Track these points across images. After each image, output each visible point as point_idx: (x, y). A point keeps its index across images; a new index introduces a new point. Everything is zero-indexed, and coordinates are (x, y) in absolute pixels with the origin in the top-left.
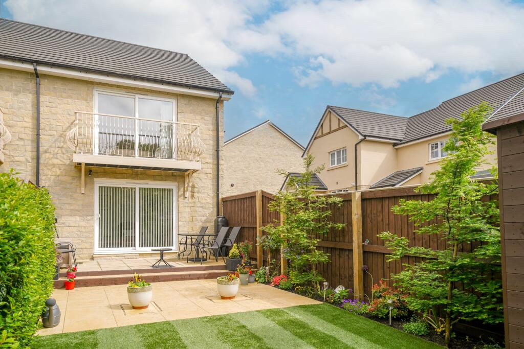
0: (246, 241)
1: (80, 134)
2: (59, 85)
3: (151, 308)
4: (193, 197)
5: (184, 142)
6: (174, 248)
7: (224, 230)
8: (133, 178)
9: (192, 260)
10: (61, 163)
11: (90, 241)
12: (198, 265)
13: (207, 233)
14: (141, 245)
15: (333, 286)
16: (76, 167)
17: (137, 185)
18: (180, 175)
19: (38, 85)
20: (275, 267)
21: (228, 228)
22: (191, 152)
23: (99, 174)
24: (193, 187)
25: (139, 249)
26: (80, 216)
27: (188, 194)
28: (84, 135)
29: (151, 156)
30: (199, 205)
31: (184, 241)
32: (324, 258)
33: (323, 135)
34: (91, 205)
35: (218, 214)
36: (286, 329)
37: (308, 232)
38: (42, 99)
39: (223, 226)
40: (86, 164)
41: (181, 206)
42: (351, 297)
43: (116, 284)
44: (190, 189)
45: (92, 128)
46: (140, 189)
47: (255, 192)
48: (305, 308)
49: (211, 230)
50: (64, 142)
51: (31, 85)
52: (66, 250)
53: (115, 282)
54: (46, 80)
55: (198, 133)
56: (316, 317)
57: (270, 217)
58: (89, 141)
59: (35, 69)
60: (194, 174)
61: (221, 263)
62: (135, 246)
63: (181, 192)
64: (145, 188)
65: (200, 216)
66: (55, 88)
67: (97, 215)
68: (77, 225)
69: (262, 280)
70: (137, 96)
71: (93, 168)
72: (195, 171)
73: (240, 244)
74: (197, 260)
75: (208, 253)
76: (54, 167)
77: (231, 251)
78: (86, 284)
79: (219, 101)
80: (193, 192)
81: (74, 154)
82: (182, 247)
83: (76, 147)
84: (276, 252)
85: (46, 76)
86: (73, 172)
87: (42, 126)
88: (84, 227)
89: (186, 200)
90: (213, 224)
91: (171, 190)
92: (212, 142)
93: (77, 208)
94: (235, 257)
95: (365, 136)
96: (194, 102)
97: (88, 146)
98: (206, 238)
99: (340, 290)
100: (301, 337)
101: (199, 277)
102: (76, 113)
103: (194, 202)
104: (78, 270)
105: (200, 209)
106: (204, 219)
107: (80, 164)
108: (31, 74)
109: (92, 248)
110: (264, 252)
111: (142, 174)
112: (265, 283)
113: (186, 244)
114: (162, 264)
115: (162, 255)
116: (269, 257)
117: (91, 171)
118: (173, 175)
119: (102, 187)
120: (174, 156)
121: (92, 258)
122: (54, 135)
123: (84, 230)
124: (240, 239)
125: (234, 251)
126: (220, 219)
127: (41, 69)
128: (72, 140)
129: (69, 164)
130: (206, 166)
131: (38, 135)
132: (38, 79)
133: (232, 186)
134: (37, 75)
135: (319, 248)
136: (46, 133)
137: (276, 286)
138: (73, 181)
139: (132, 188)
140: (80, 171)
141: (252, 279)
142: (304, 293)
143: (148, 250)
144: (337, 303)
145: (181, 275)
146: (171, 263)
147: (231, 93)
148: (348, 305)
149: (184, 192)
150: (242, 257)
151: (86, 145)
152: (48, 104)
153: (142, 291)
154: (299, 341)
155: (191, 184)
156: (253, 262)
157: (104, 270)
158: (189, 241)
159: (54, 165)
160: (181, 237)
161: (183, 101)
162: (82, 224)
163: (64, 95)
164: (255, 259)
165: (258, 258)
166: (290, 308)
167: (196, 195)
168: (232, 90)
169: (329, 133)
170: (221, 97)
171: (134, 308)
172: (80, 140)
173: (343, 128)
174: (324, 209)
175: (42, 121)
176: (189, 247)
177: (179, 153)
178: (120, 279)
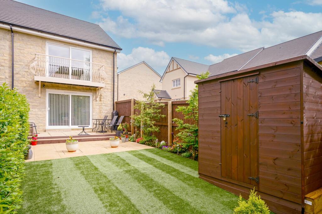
0: (126, 122)
1: (38, 65)
2: (25, 38)
3: (77, 152)
4: (100, 100)
5: (96, 73)
6: (91, 126)
7: (116, 117)
8: (68, 90)
9: (99, 132)
10: (26, 80)
11: (44, 122)
12: (102, 134)
13: (107, 118)
14: (72, 124)
15: (160, 141)
16: (35, 83)
17: (70, 93)
18: (94, 89)
19: (12, 37)
20: (139, 134)
21: (117, 116)
22: (100, 78)
23: (48, 87)
24: (101, 95)
25: (71, 127)
26: (38, 109)
27: (98, 99)
28: (41, 66)
29: (78, 79)
30: (104, 105)
31: (95, 123)
32: (157, 130)
33: (170, 72)
34: (44, 103)
35: (114, 110)
36: (136, 157)
37: (150, 118)
38: (15, 45)
39: (116, 115)
40: (42, 82)
41: (94, 105)
42: (167, 146)
43: (59, 143)
44: (99, 97)
45: (45, 62)
46: (72, 95)
47: (131, 100)
48: (147, 150)
49: (110, 117)
50: (29, 69)
51: (9, 36)
52: (31, 126)
53: (59, 142)
54: (18, 35)
55: (103, 69)
56: (150, 153)
57: (137, 112)
58: (43, 69)
59: (11, 28)
60: (101, 89)
61: (114, 133)
62: (69, 125)
63: (94, 98)
64: (75, 96)
65: (104, 110)
66: (23, 39)
67: (48, 108)
68: (36, 113)
69: (132, 140)
70: (71, 47)
71: (46, 84)
72: (101, 88)
73: (123, 124)
74: (102, 132)
75: (108, 129)
76: (22, 82)
77: (118, 127)
78: (43, 143)
79: (114, 53)
80: (100, 98)
81: (35, 76)
82: (95, 126)
83: (36, 72)
84: (139, 128)
85: (17, 32)
86: (34, 85)
87: (15, 59)
88: (41, 115)
89: (97, 102)
90: (111, 114)
91: (89, 97)
92: (111, 74)
93: (36, 104)
94: (120, 130)
95: (188, 74)
96: (102, 53)
97: (43, 72)
98: (107, 121)
99: (163, 142)
100: (141, 159)
101: (102, 140)
102: (36, 54)
103: (101, 103)
104: (38, 136)
105: (104, 107)
106: (106, 112)
107: (38, 81)
108: (8, 30)
109: (45, 126)
110: (134, 128)
111: (73, 88)
112: (133, 141)
113: (96, 124)
114: (84, 133)
115: (84, 129)
116: (136, 130)
117: (44, 85)
118: (90, 89)
119: (50, 94)
120: (91, 79)
121: (45, 131)
122: (22, 65)
123: (40, 116)
124: (124, 121)
125: (120, 127)
126: (114, 112)
127: (14, 28)
128: (33, 68)
129: (31, 81)
130: (107, 85)
131: (13, 64)
132: (12, 34)
133: (124, 95)
134: (12, 31)
135: (154, 125)
136: (17, 63)
137: (138, 143)
138: (34, 90)
139: (67, 95)
140: (38, 85)
141: (127, 140)
142: (149, 145)
143: (76, 127)
144: (161, 148)
145: (93, 139)
146: (88, 133)
147: (121, 49)
148: (164, 148)
149: (96, 98)
150: (124, 130)
151: (41, 72)
152: (19, 48)
153: (73, 144)
154: (140, 160)
155: (99, 94)
156: (129, 133)
157: (52, 136)
158: (98, 123)
159: (22, 81)
160: (94, 121)
161: (95, 52)
162: (39, 113)
163: (28, 43)
164: (130, 131)
165: (132, 131)
166: (140, 150)
167: (102, 99)
168: (121, 48)
169: (172, 71)
170: (115, 51)
171: (69, 152)
172: (38, 69)
173: (179, 68)
174: (158, 109)
175: (15, 56)
176: (98, 125)
177: (93, 78)
178: (61, 140)
